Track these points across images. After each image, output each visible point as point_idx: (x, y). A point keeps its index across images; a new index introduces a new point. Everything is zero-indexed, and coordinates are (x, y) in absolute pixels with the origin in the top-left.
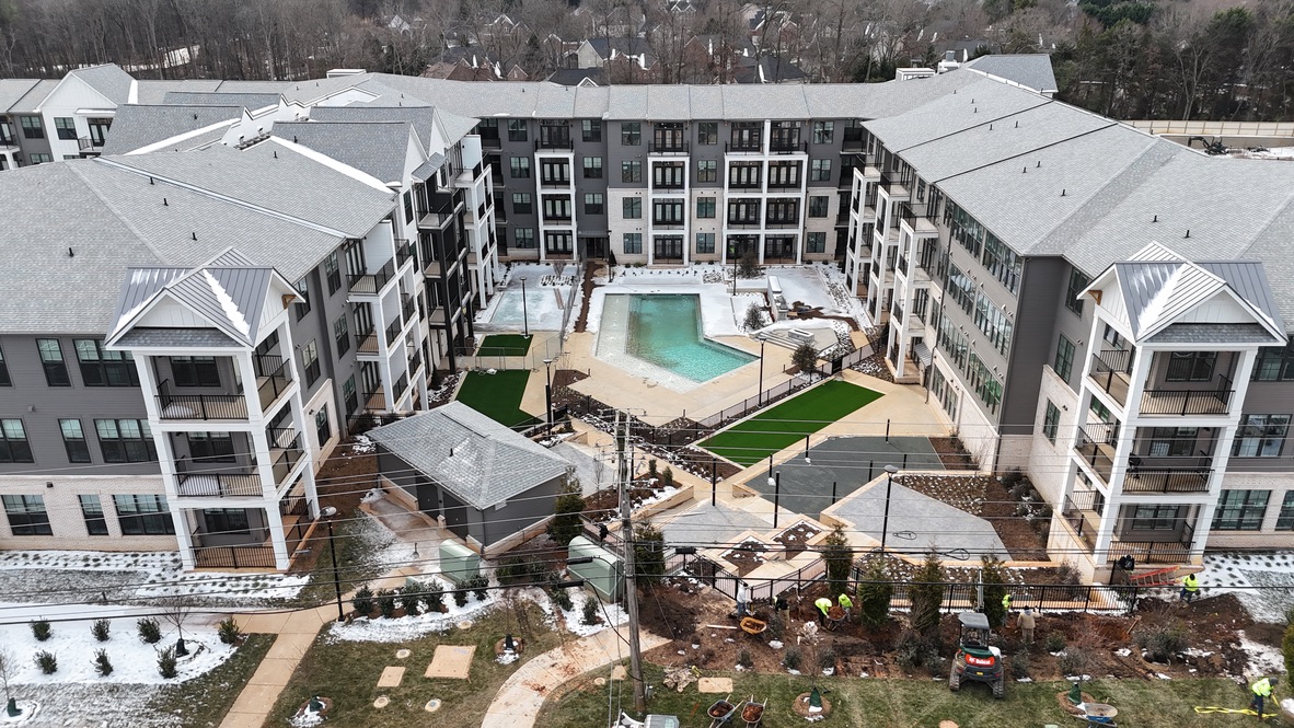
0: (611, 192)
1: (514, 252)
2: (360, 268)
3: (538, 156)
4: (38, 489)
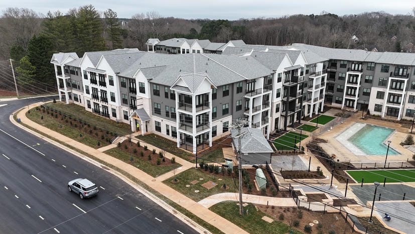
0: (373, 89)
1: (334, 105)
2: (253, 90)
3: (348, 73)
4: (160, 121)
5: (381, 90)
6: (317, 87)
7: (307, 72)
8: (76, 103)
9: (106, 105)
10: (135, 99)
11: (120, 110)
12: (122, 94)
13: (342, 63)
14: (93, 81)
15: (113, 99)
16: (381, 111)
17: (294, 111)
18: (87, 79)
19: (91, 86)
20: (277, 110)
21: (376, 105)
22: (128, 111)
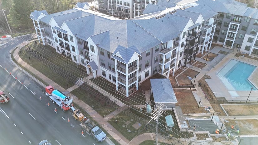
0: (246, 35)
1: (218, 43)
2: (165, 47)
3: (230, 23)
4: (105, 71)
5: (251, 36)
6: (208, 35)
7: (203, 25)
8: (49, 44)
9: (69, 52)
10: (88, 53)
11: (78, 58)
12: (79, 48)
13: (228, 15)
14: (60, 36)
15: (74, 50)
16: (249, 51)
17: (192, 54)
18: (55, 33)
19: (58, 38)
20: (181, 55)
21: (246, 46)
22: (84, 59)
